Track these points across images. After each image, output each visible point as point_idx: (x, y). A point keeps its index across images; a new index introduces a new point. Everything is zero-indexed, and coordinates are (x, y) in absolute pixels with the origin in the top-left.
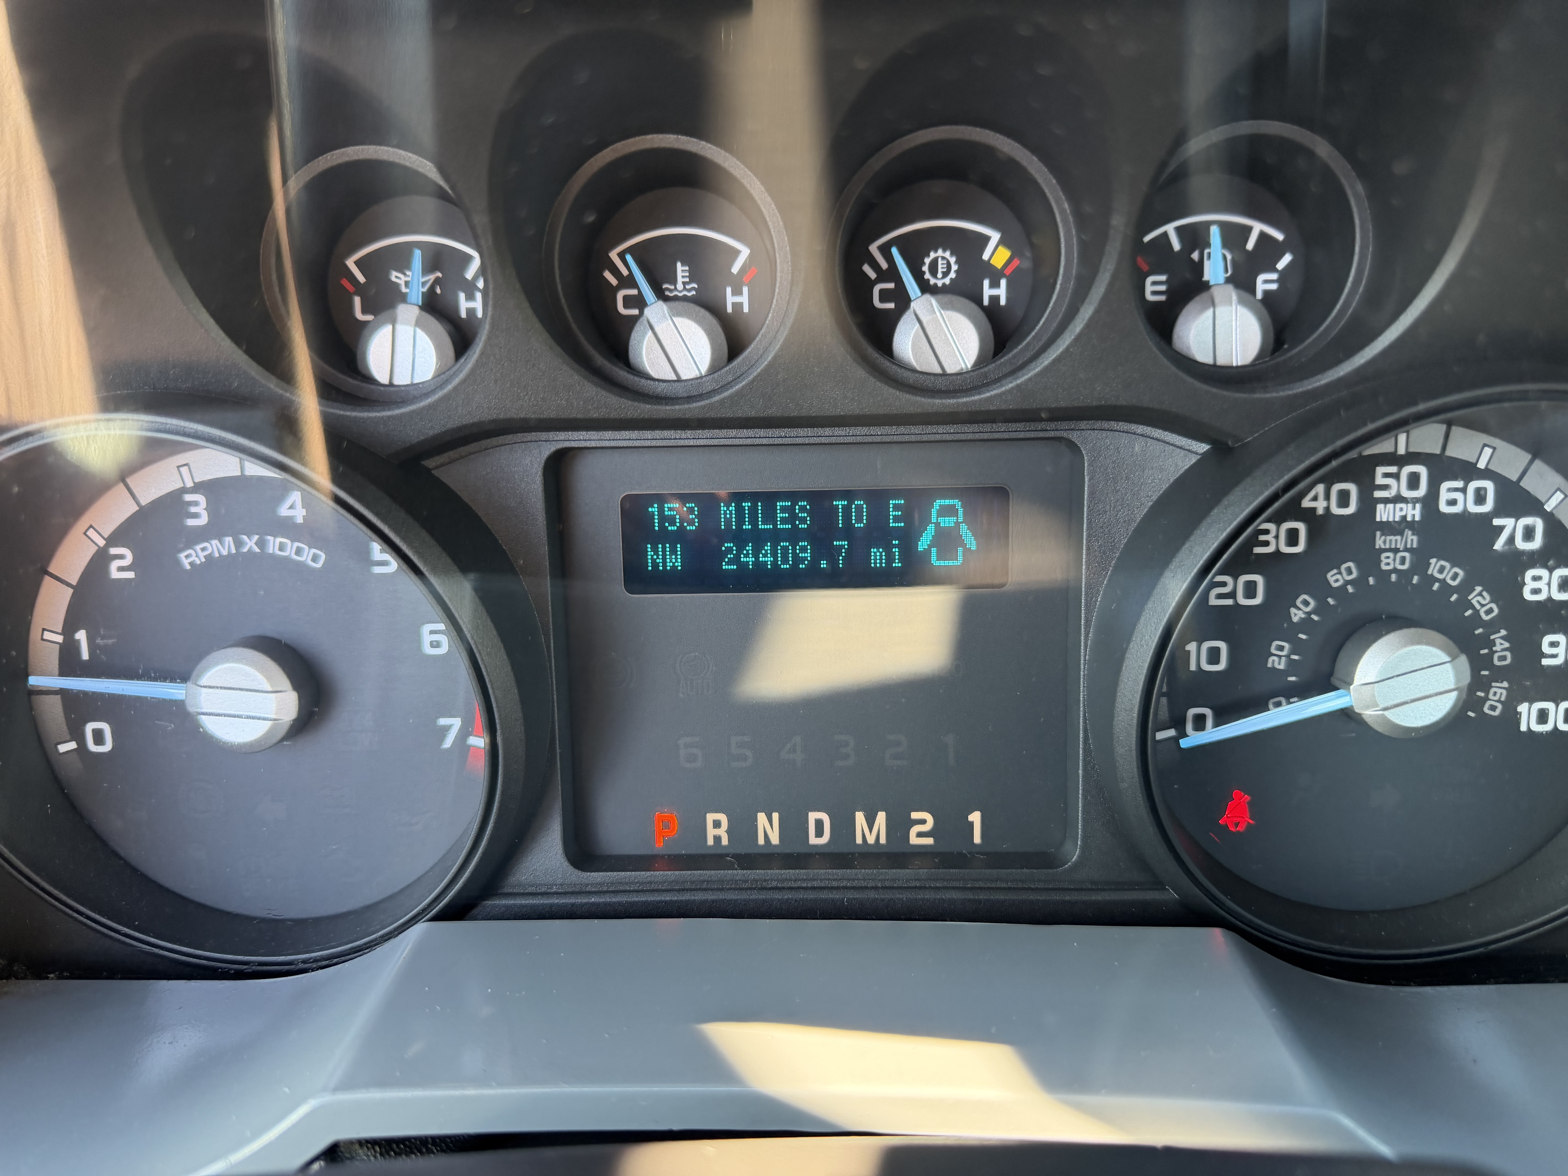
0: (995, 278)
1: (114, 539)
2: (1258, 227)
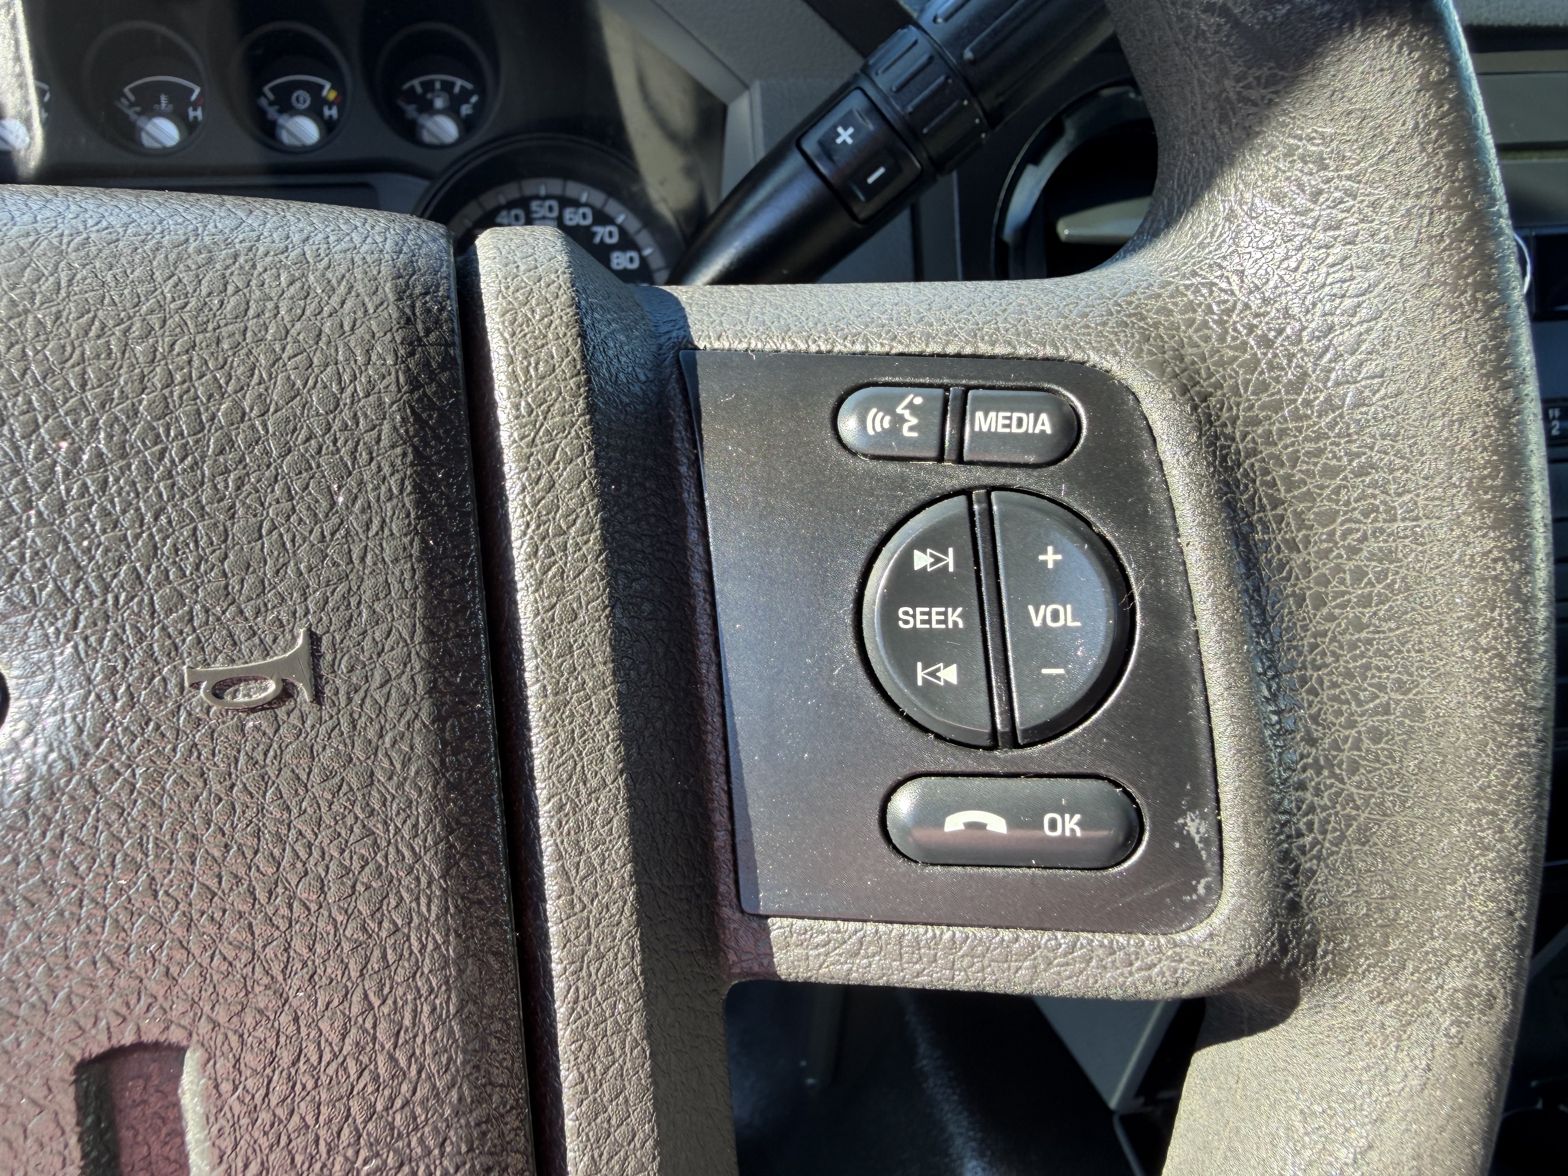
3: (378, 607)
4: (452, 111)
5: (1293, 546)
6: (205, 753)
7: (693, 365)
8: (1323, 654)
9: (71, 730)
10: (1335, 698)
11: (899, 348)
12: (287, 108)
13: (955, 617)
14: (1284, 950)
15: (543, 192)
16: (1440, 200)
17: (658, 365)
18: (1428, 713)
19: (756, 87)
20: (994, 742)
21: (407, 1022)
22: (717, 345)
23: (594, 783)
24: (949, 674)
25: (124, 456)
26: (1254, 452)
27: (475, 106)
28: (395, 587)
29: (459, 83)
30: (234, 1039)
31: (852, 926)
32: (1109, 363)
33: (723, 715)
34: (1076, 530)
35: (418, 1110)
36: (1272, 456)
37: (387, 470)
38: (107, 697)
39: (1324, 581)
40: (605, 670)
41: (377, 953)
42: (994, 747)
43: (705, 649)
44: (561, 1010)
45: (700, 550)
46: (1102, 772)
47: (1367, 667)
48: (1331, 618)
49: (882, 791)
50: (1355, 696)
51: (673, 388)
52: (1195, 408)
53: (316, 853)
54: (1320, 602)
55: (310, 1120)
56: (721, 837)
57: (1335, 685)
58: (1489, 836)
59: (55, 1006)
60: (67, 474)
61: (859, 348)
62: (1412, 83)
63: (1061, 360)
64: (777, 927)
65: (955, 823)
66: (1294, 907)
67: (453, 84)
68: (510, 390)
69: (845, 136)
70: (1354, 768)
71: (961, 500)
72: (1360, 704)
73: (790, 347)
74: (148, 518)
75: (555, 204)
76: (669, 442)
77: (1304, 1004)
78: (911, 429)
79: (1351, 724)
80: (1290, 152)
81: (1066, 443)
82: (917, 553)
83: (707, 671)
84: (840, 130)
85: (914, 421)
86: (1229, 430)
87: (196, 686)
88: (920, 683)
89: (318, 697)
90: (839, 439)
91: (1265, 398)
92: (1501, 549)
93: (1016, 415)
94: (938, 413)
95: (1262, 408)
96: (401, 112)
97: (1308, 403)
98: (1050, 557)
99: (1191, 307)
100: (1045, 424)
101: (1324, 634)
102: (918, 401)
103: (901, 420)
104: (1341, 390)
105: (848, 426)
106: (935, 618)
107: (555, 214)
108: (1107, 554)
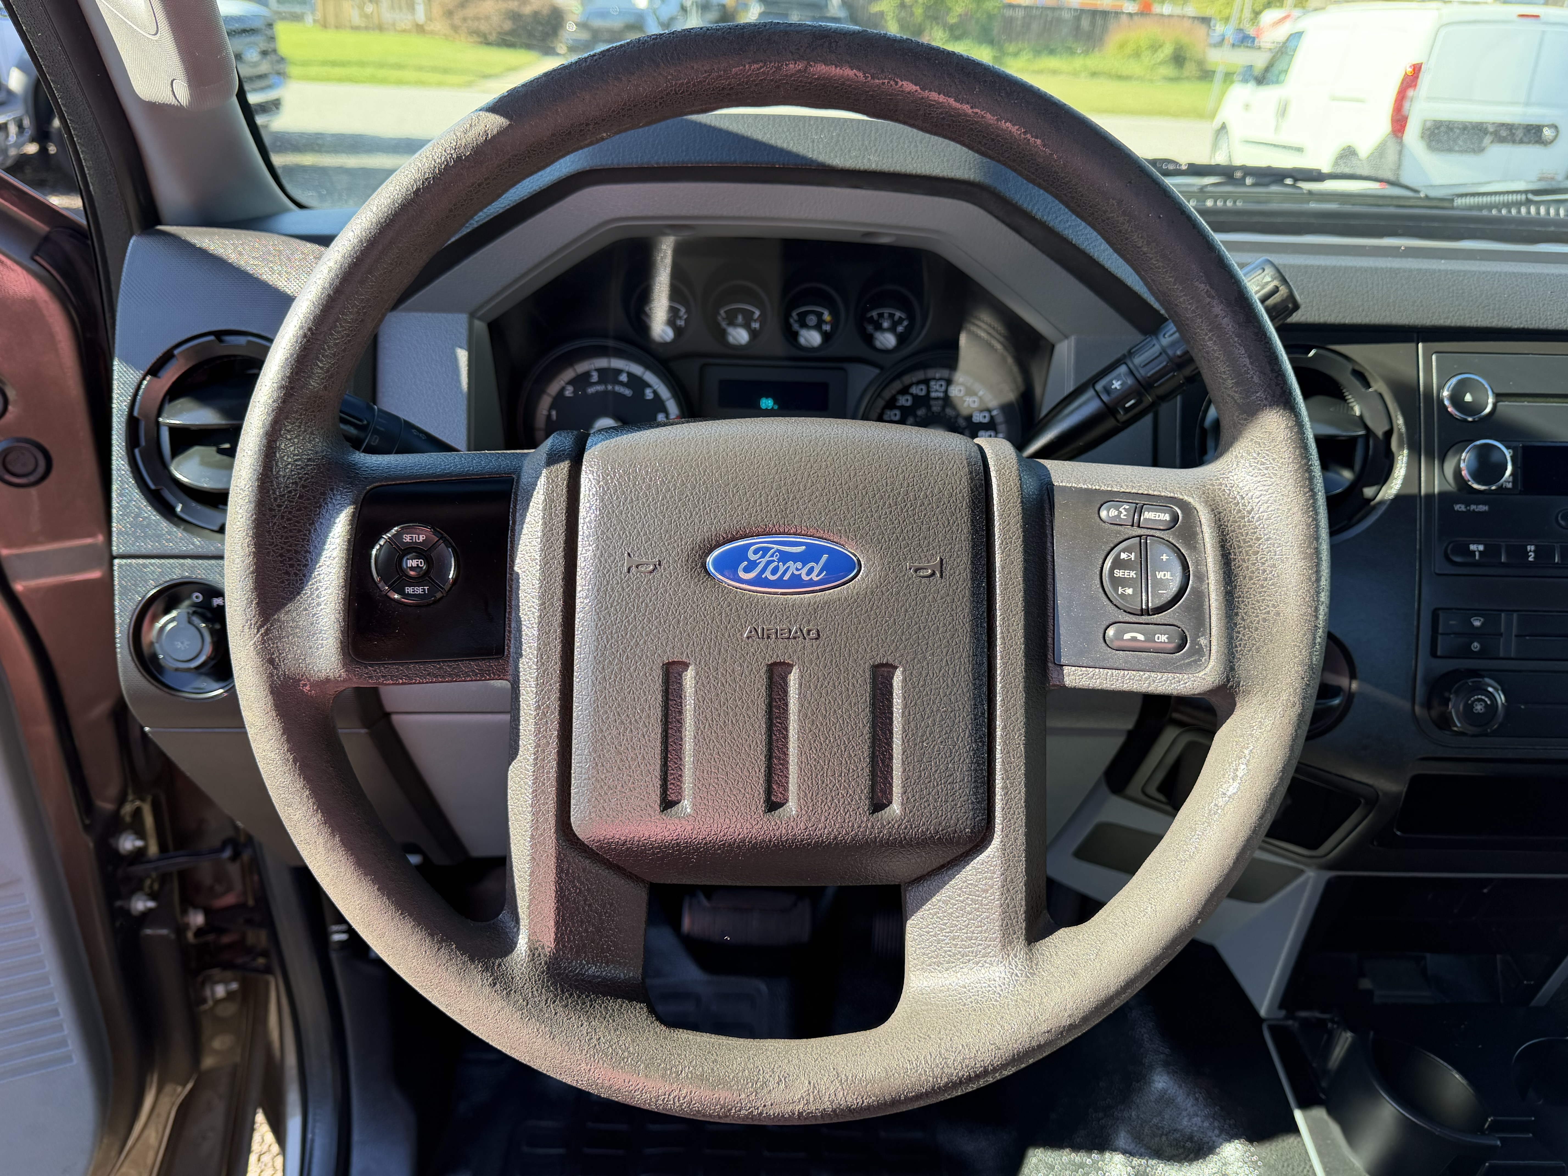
3: (959, 553)
4: (892, 329)
5: (1244, 560)
6: (911, 587)
7: (1053, 490)
8: (1250, 594)
9: (878, 577)
10: (1252, 608)
11: (1123, 490)
12: (804, 325)
13: (1133, 574)
14: (1228, 681)
15: (938, 376)
16: (1291, 460)
17: (1041, 490)
18: (1282, 615)
19: (1073, 339)
20: (1142, 612)
21: (957, 671)
22: (1061, 484)
23: (1014, 613)
24: (1129, 591)
25: (896, 505)
26: (1234, 531)
27: (906, 327)
28: (964, 548)
29: (898, 314)
30: (911, 667)
31: (1091, 669)
32: (1190, 500)
33: (1054, 601)
34: (1173, 549)
35: (958, 697)
36: (1240, 533)
37: (964, 515)
38: (888, 569)
39: (1253, 572)
40: (1020, 579)
41: (951, 649)
42: (1142, 615)
43: (1050, 580)
44: (999, 679)
45: (1051, 549)
46: (1176, 624)
47: (1264, 600)
48: (1254, 584)
49: (1104, 627)
50: (1259, 608)
51: (1046, 497)
52: (1215, 516)
53: (937, 619)
54: (1251, 579)
55: (929, 693)
56: (1050, 640)
57: (1253, 604)
58: (1297, 653)
59: (868, 650)
60: (882, 508)
61: (1109, 489)
62: (1283, 426)
63: (1175, 498)
64: (1066, 670)
65: (1127, 636)
66: (1232, 669)
67: (894, 315)
68: (998, 495)
69: (1117, 385)
70: (1257, 629)
71: (1138, 538)
72: (1261, 610)
73: (1086, 487)
74: (901, 522)
75: (943, 383)
76: (1043, 515)
77: (1238, 705)
78: (1124, 515)
79: (1257, 616)
80: (1252, 440)
81: (1172, 525)
82: (1122, 553)
83: (1050, 587)
84: (1114, 382)
85: (1125, 513)
86: (1226, 524)
87: (910, 569)
88: (1120, 593)
89: (941, 576)
90: (1100, 517)
91: (1240, 515)
92: (1306, 565)
93: (1158, 514)
94: (1132, 511)
95: (1238, 518)
96: (865, 329)
97: (1253, 517)
98: (1164, 557)
99: (1221, 484)
100: (1167, 517)
101: (1251, 588)
102: (1127, 507)
103: (1121, 512)
104: (1263, 514)
105: (1103, 514)
106: (1126, 574)
107: (943, 388)
108: (1182, 557)
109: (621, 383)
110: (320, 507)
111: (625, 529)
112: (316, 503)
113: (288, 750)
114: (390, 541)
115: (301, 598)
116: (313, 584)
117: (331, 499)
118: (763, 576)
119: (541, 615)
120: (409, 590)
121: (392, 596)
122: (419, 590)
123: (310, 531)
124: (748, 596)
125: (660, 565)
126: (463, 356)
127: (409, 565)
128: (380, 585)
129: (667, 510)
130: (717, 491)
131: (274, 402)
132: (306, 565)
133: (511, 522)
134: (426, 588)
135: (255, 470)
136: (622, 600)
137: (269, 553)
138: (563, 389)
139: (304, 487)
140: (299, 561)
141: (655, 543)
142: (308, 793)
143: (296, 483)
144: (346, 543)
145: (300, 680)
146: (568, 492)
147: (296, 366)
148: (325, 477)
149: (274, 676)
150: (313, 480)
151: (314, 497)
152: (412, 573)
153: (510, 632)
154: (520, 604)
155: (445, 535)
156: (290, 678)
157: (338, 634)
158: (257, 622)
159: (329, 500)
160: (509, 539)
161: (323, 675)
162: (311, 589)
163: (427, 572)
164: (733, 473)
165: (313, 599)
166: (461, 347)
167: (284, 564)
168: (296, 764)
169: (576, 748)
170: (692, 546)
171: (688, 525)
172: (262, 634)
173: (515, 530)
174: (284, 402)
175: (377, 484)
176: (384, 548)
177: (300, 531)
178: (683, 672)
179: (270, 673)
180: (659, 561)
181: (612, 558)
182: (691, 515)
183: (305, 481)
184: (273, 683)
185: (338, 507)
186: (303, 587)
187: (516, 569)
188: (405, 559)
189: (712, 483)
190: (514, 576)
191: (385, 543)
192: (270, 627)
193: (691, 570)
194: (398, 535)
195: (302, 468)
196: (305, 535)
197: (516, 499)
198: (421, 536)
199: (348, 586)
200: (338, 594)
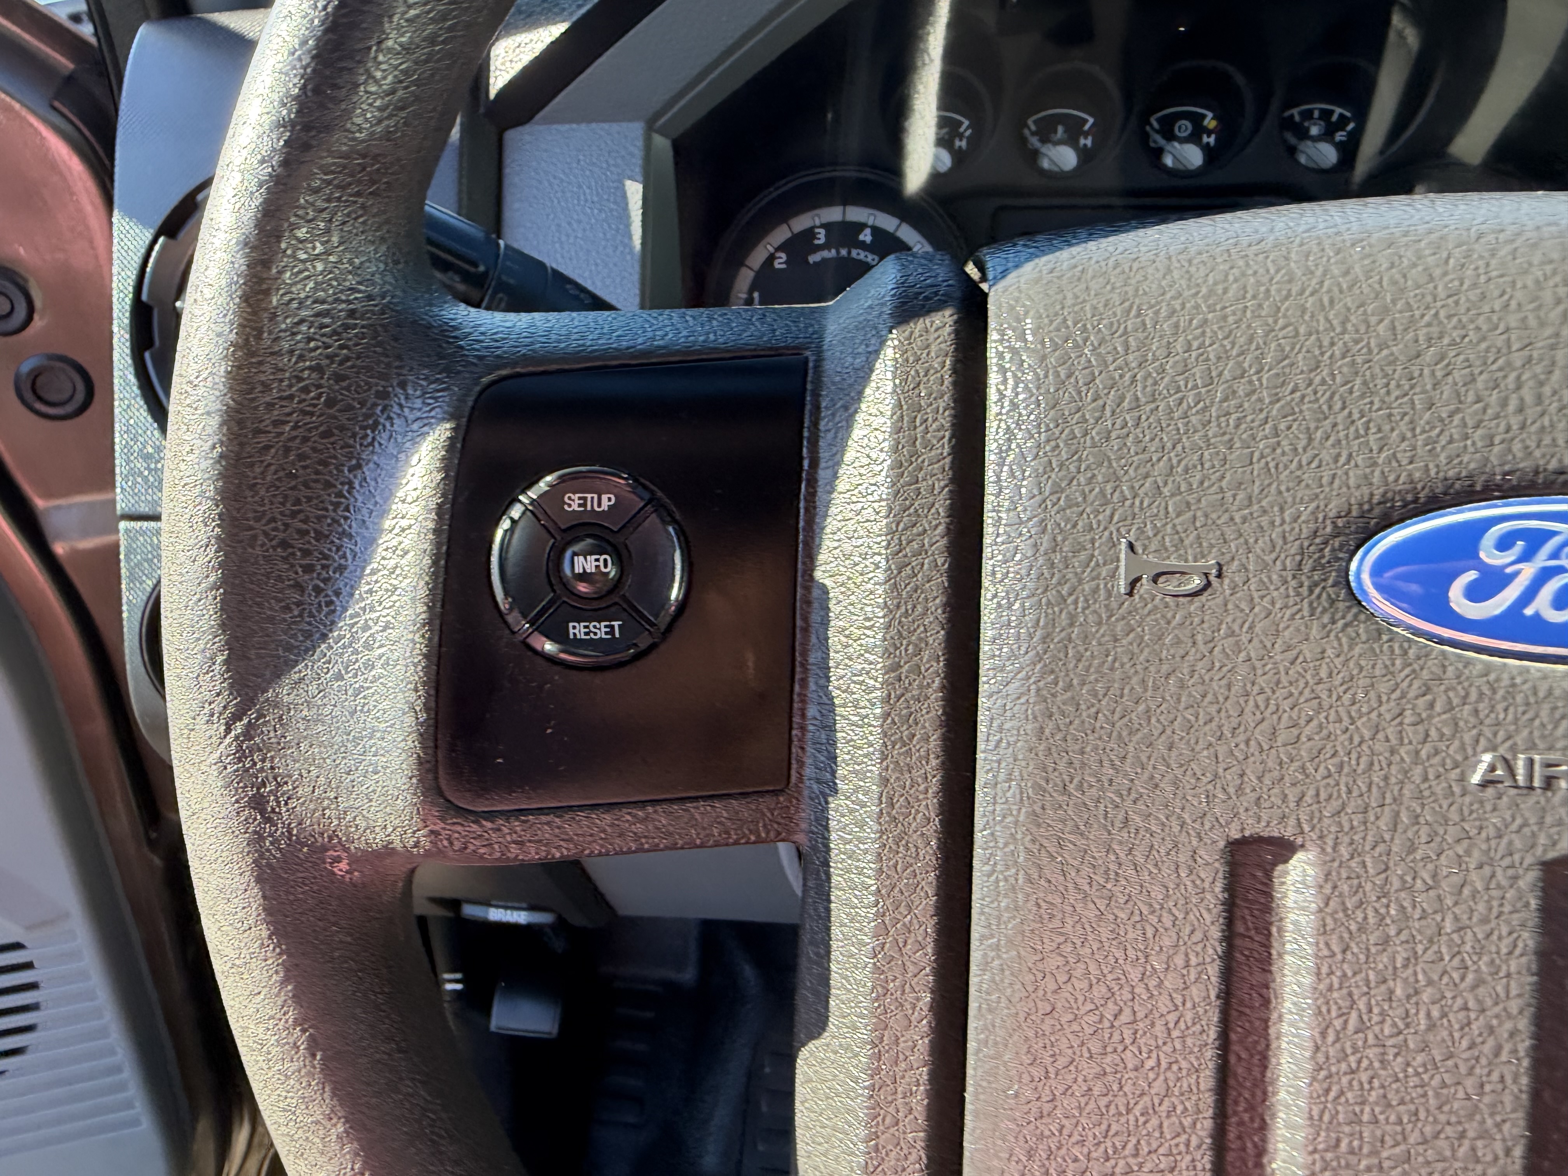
0: (1209, 133)
1: (778, 249)
2: (1338, 111)
109: (863, 246)
110: (374, 427)
111: (1118, 479)
112: (367, 417)
113: (296, 1023)
114: (537, 510)
115: (330, 647)
116: (357, 615)
117: (401, 406)
118: (1529, 611)
119: (889, 695)
120: (577, 630)
121: (538, 647)
122: (600, 630)
123: (350, 484)
124: (1479, 667)
125: (1219, 576)
126: (635, 191)
127: (578, 570)
128: (510, 619)
129: (1237, 427)
130: (1386, 375)
131: (262, 162)
132: (341, 569)
133: (806, 463)
134: (616, 624)
135: (219, 335)
136: (1112, 669)
137: (254, 537)
138: (771, 258)
139: (339, 378)
140: (326, 557)
141: (1206, 516)
142: (340, 1128)
143: (318, 369)
144: (433, 516)
145: (324, 849)
146: (955, 384)
147: (314, 71)
148: (387, 356)
149: (265, 839)
150: (358, 362)
151: (362, 404)
152: (583, 588)
153: (803, 729)
154: (831, 663)
155: (659, 494)
156: (304, 844)
157: (412, 743)
158: (225, 707)
159: (396, 409)
160: (802, 505)
161: (378, 839)
162: (352, 626)
163: (619, 581)
164: (1429, 325)
165: (356, 652)
166: (630, 178)
167: (292, 566)
168: (314, 1056)
169: (979, 1041)
170: (1312, 526)
171: (1300, 466)
172: (237, 738)
173: (816, 481)
174: (285, 163)
175: (504, 372)
176: (521, 524)
177: (328, 485)
178: (1274, 865)
179: (255, 832)
180: (1219, 564)
181: (1083, 555)
182: (1310, 440)
183: (341, 363)
184: (262, 856)
185: (415, 426)
186: (333, 623)
187: (818, 574)
188: (568, 554)
189: (1370, 351)
190: (816, 593)
191: (524, 513)
192: (257, 719)
193: (1311, 592)
194: (555, 494)
195: (335, 332)
196: (340, 495)
197: (817, 408)
198: (604, 497)
199: (437, 622)
200: (413, 641)
